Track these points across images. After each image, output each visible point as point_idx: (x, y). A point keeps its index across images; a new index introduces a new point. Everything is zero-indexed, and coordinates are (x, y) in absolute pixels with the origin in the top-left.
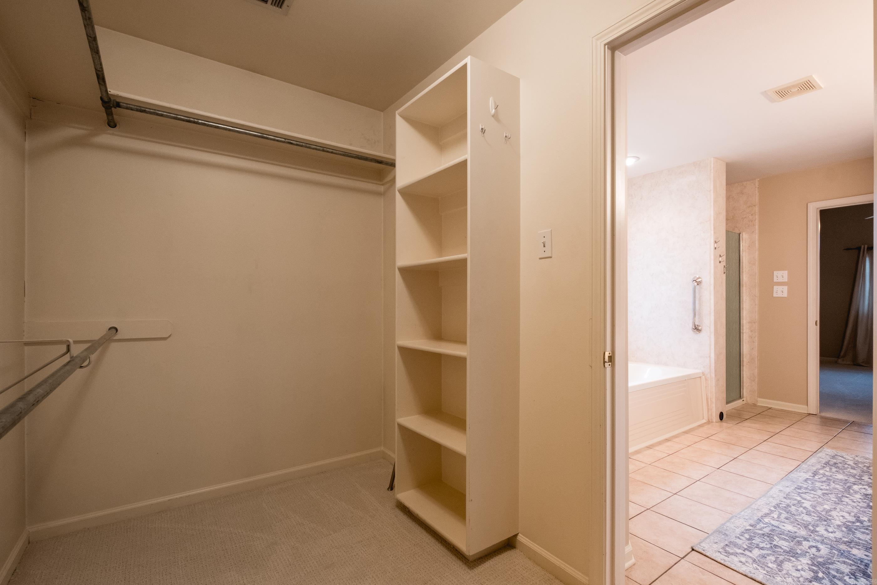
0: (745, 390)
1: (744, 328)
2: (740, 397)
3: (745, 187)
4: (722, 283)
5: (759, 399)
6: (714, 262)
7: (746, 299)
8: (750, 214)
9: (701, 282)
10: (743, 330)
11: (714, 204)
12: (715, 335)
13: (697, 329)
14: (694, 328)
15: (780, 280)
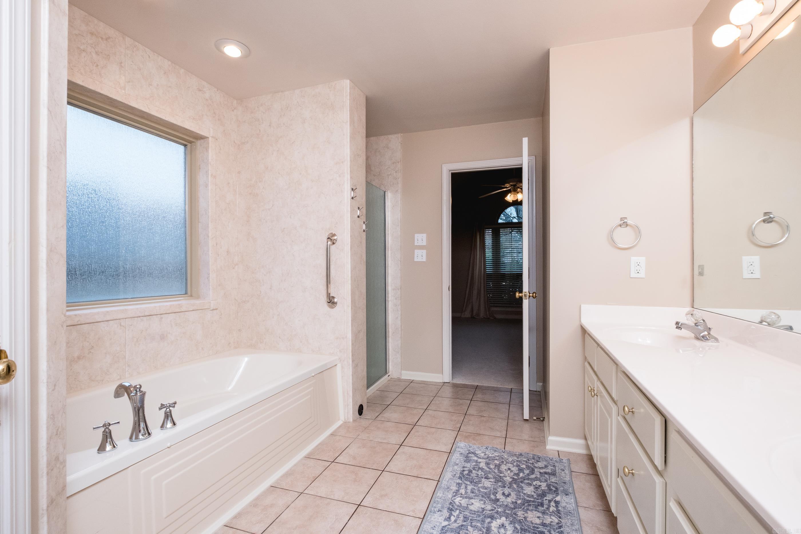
0: (390, 363)
1: (390, 295)
2: (386, 372)
3: (390, 141)
4: (361, 243)
5: (403, 372)
6: (351, 215)
7: (391, 264)
8: (394, 171)
9: (336, 240)
10: (388, 297)
11: (350, 141)
12: (352, 308)
13: (331, 301)
14: (329, 302)
15: (420, 243)
